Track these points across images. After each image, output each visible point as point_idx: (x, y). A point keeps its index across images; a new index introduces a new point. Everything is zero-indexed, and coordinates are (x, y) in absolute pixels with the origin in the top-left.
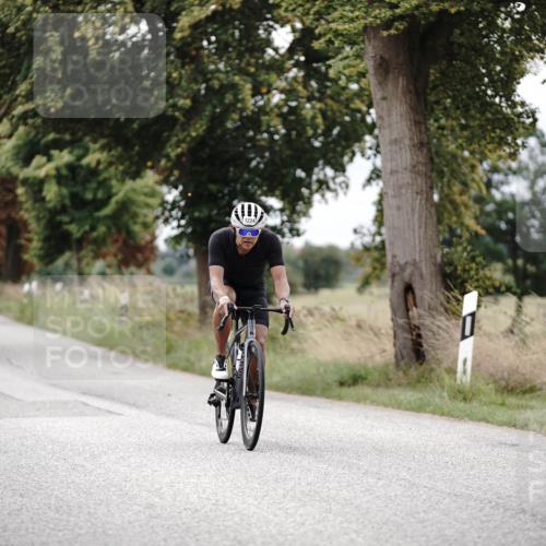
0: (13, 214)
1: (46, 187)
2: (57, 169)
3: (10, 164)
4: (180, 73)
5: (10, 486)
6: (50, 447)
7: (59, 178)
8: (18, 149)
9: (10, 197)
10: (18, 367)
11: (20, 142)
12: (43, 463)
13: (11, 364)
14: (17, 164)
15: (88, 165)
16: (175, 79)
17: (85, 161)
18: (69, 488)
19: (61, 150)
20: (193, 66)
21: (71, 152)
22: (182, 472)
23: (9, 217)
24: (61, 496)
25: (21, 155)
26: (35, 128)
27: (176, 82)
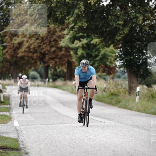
0: (70, 59)
1: (79, 50)
2: (83, 44)
3: (68, 43)
4: (120, 13)
5: (69, 145)
6: (82, 133)
7: (83, 47)
8: (70, 38)
9: (68, 54)
10: (71, 107)
11: (71, 37)
12: (80, 138)
13: (69, 106)
14: (70, 43)
15: (93, 43)
16: (119, 15)
17: (92, 42)
18: (88, 146)
19: (84, 39)
20: (124, 11)
21: (87, 40)
22: (124, 140)
23: (68, 60)
24: (86, 148)
25: (71, 41)
26: (75, 32)
27: (119, 16)
